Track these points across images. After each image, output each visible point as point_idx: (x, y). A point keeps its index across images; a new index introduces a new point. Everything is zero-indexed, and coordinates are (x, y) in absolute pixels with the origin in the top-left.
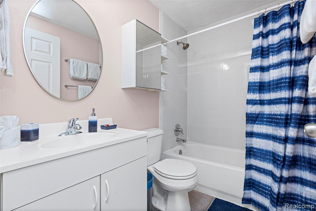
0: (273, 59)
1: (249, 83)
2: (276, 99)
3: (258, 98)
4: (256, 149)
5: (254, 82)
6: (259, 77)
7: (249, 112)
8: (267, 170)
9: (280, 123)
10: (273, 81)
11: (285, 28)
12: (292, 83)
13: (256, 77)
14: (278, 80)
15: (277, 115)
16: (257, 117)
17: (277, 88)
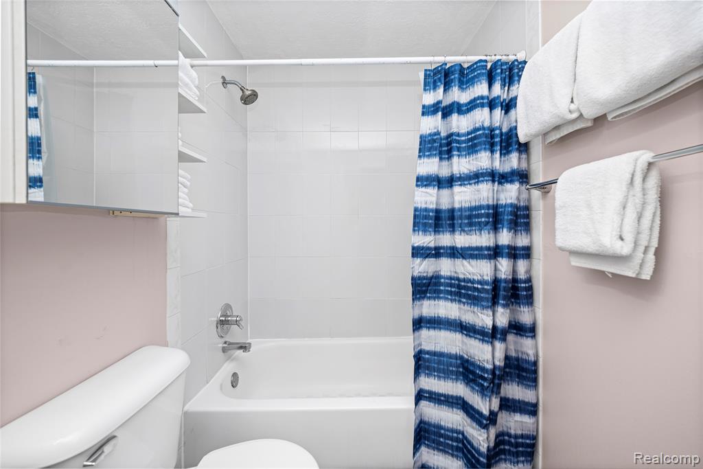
0: (461, 165)
1: (416, 210)
2: (470, 248)
3: (432, 245)
4: (428, 353)
5: (426, 210)
6: (434, 199)
7: (416, 274)
8: (452, 397)
9: (482, 299)
10: (461, 209)
11: (482, 105)
12: (494, 217)
13: (429, 198)
14: (471, 209)
15: (473, 282)
16: (429, 285)
17: (470, 224)
